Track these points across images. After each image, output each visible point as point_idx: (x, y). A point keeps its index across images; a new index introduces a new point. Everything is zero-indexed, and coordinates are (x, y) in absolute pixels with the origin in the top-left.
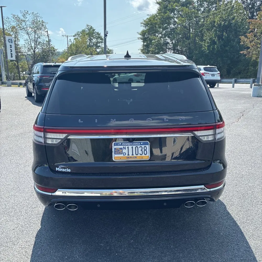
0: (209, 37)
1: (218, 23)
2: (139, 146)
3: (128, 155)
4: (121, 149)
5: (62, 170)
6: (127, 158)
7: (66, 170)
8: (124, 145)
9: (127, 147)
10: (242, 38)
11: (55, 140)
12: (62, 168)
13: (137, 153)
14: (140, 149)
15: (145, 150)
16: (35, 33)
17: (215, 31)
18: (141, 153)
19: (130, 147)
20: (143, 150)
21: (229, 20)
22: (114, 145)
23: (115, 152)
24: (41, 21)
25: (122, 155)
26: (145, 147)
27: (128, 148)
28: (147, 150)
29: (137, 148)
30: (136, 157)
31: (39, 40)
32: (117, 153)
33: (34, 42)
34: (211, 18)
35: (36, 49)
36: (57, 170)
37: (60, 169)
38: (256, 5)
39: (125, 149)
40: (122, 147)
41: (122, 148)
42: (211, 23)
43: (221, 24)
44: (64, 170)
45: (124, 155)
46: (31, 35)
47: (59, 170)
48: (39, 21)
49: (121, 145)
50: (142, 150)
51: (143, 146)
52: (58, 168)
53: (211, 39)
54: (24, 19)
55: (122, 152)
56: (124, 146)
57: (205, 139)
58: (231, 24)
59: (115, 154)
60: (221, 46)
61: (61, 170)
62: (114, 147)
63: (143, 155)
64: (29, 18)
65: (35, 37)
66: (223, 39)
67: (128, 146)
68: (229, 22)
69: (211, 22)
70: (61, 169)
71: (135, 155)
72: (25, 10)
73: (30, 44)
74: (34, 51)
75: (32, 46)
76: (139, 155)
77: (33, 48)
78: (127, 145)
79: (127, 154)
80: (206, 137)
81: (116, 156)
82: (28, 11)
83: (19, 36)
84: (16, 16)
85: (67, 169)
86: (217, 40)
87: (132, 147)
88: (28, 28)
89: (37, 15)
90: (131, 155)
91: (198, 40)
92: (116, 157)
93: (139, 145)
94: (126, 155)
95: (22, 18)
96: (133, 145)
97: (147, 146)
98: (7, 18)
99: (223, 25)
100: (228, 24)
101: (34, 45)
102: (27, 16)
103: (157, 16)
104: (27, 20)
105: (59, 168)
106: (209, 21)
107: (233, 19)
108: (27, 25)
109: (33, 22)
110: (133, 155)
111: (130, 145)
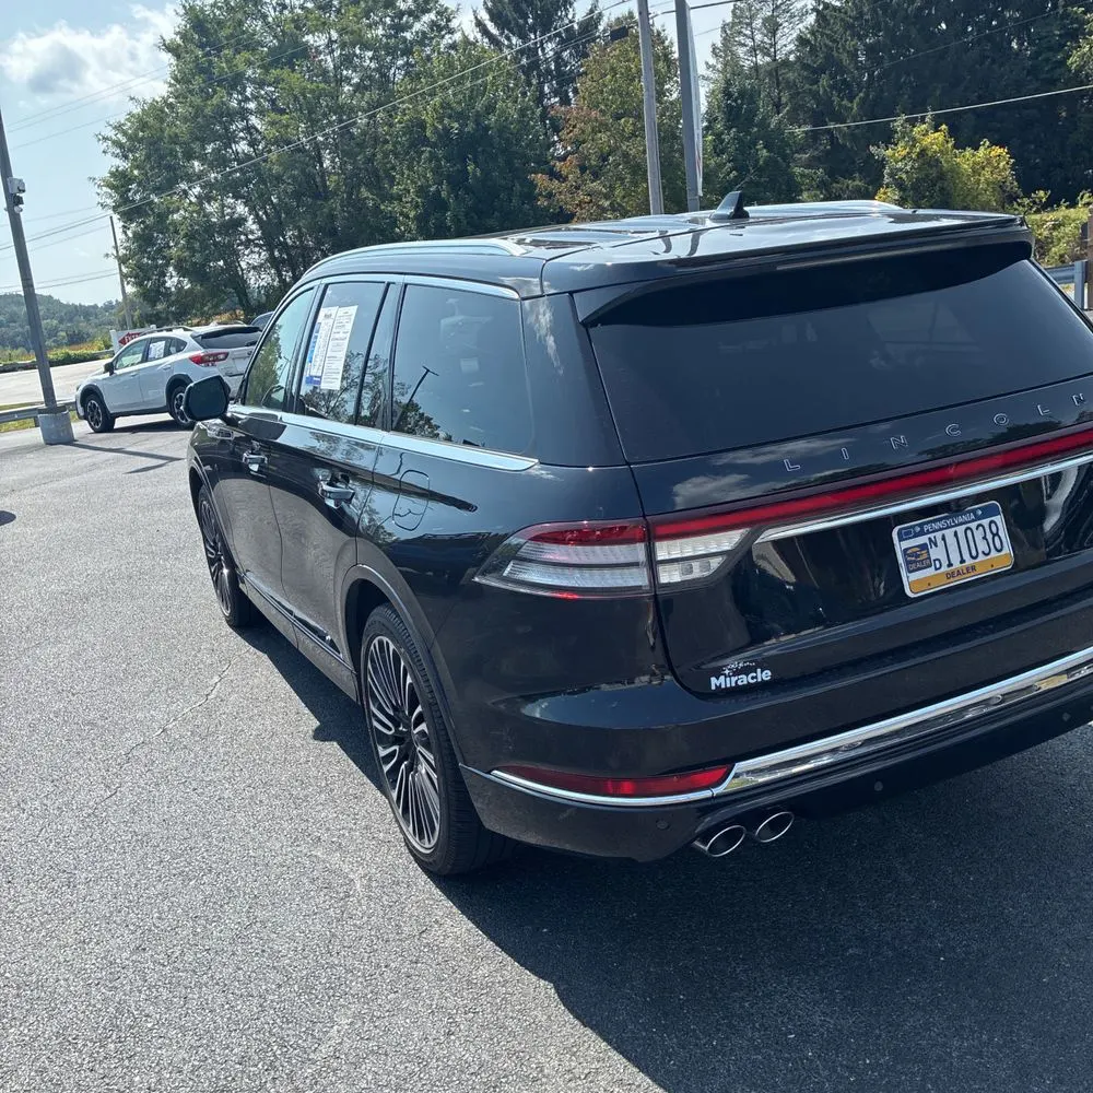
0: (416, 183)
1: (436, 128)
2: (973, 525)
3: (950, 565)
4: (923, 547)
5: (736, 682)
6: (950, 575)
7: (753, 678)
8: (928, 532)
9: (939, 535)
10: (540, 179)
11: (696, 565)
12: (737, 672)
13: (974, 553)
14: (979, 534)
15: (994, 535)
17: (433, 157)
18: (987, 551)
19: (949, 533)
20: (989, 536)
21: (478, 114)
22: (901, 539)
23: (908, 563)
25: (930, 572)
26: (991, 522)
27: (944, 538)
28: (1001, 533)
29: (969, 532)
30: (973, 568)
32: (913, 567)
34: (404, 110)
36: (713, 688)
37: (728, 679)
38: (544, 54)
39: (936, 546)
40: (923, 540)
41: (926, 544)
42: (408, 130)
43: (447, 131)
44: (744, 680)
45: (936, 569)
47: (723, 686)
49: (922, 533)
50: (985, 538)
51: (985, 522)
52: (718, 679)
53: (421, 191)
55: (929, 558)
56: (932, 536)
58: (487, 128)
59: (910, 572)
60: (466, 215)
61: (731, 682)
62: (900, 547)
63: (994, 554)
66: (468, 190)
67: (943, 532)
68: (477, 123)
69: (407, 126)
70: (734, 679)
71: (969, 562)
76: (981, 557)
78: (941, 529)
79: (945, 563)
81: (915, 576)
85: (759, 670)
86: (449, 194)
87: (956, 534)
90: (957, 564)
91: (373, 200)
92: (914, 582)
93: (973, 521)
94: (944, 569)
96: (956, 525)
97: (997, 519)
99: (457, 134)
100: (476, 130)
103: (171, 106)
105: (722, 678)
106: (400, 122)
107: (490, 109)
110: (962, 561)
111: (948, 527)
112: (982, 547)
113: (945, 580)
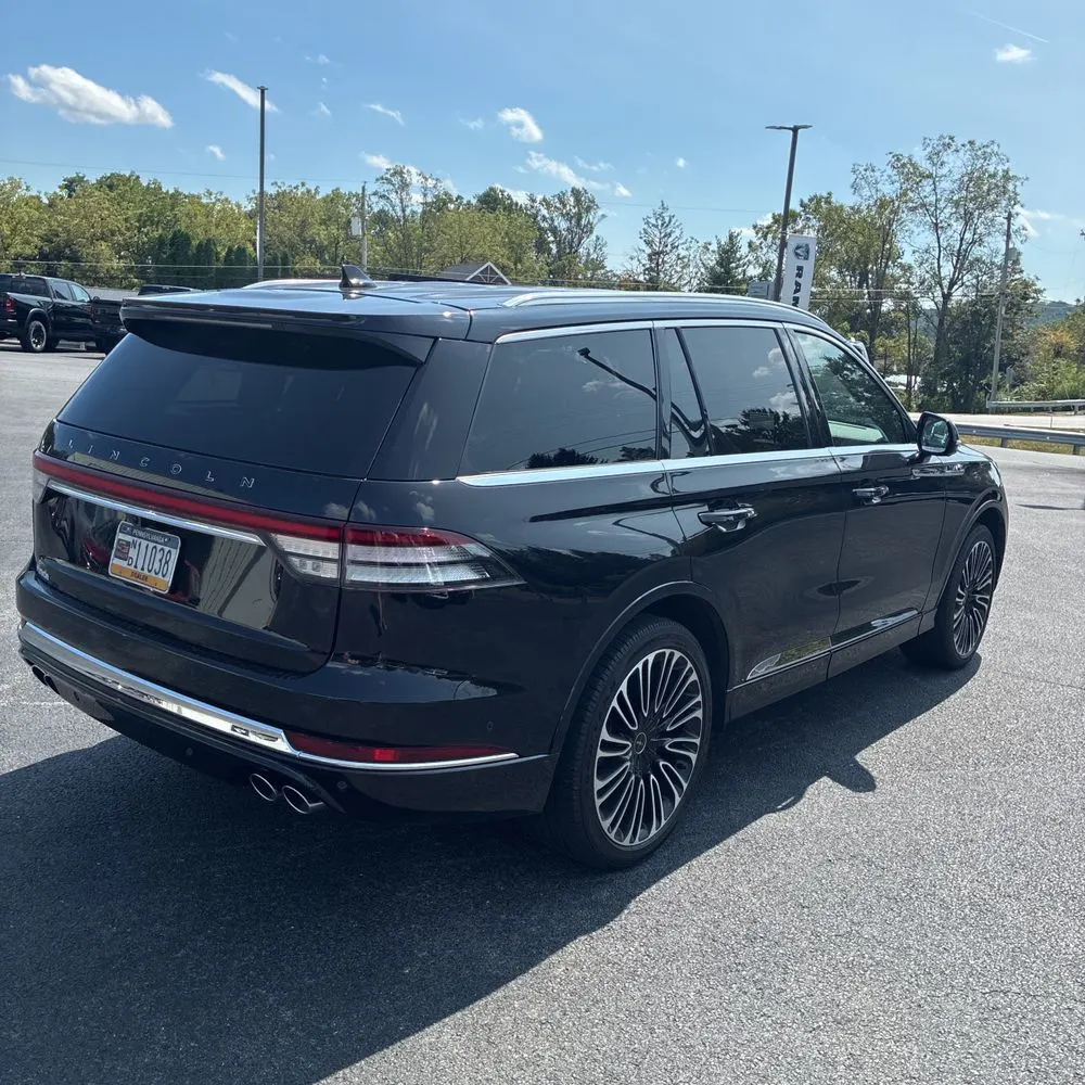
2: (159, 547)
3: (136, 567)
4: (128, 543)
6: (133, 574)
8: (137, 536)
13: (150, 567)
14: (159, 556)
15: (166, 562)
16: (966, 224)
18: (157, 570)
19: (145, 543)
20: (163, 561)
22: (121, 531)
23: (117, 549)
24: (1000, 173)
25: (124, 564)
26: (170, 552)
27: (139, 545)
28: (171, 563)
29: (154, 551)
30: (145, 578)
31: (977, 251)
32: (118, 554)
33: (955, 258)
35: (956, 287)
45: (128, 564)
46: (950, 233)
48: (993, 176)
49: (131, 533)
50: (161, 561)
51: (167, 549)
54: (932, 170)
55: (128, 554)
56: (135, 539)
57: (309, 568)
62: (119, 536)
63: (160, 576)
64: (956, 164)
65: (962, 239)
67: (142, 541)
71: (146, 571)
72: (945, 135)
73: (936, 265)
74: (947, 297)
75: (942, 275)
76: (153, 573)
77: (946, 283)
79: (134, 563)
80: (309, 563)
81: (117, 561)
82: (951, 138)
83: (900, 235)
84: (906, 160)
87: (147, 547)
88: (942, 204)
89: (989, 150)
90: (139, 569)
92: (115, 565)
93: (161, 544)
94: (132, 567)
95: (925, 166)
96: (150, 541)
97: (173, 551)
98: (866, 170)
101: (953, 269)
102: (948, 157)
104: (944, 171)
108: (938, 191)
109: (966, 179)
110: (143, 569)
111: (146, 539)
112: (157, 566)
113: (129, 575)
